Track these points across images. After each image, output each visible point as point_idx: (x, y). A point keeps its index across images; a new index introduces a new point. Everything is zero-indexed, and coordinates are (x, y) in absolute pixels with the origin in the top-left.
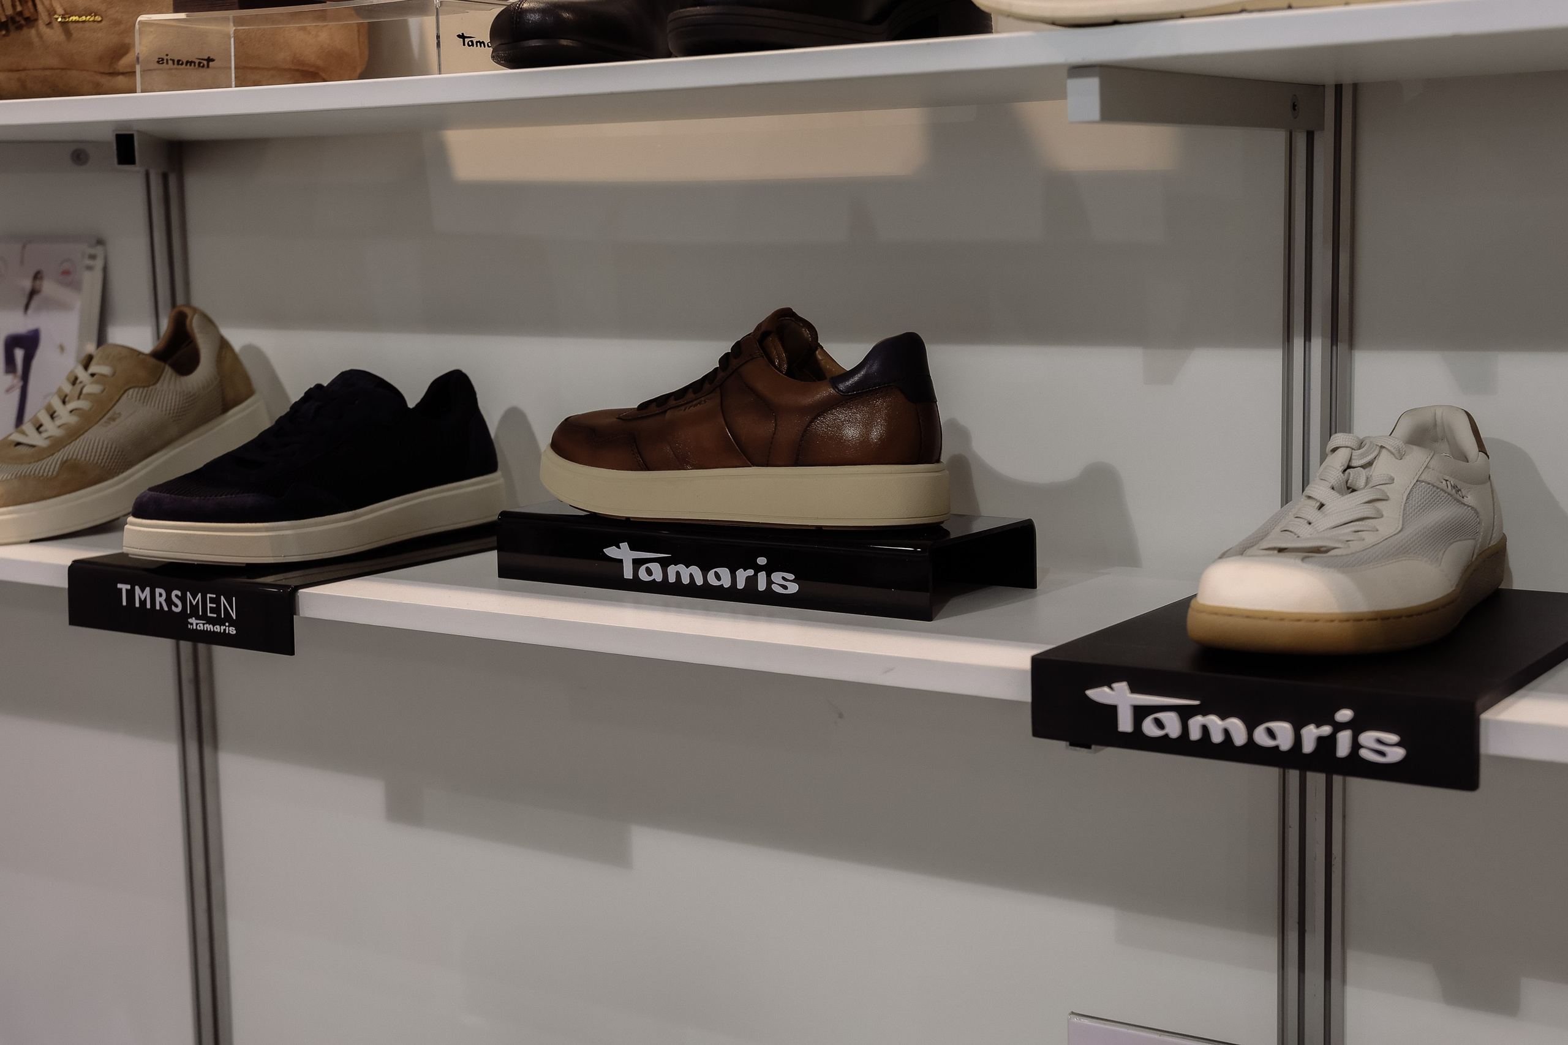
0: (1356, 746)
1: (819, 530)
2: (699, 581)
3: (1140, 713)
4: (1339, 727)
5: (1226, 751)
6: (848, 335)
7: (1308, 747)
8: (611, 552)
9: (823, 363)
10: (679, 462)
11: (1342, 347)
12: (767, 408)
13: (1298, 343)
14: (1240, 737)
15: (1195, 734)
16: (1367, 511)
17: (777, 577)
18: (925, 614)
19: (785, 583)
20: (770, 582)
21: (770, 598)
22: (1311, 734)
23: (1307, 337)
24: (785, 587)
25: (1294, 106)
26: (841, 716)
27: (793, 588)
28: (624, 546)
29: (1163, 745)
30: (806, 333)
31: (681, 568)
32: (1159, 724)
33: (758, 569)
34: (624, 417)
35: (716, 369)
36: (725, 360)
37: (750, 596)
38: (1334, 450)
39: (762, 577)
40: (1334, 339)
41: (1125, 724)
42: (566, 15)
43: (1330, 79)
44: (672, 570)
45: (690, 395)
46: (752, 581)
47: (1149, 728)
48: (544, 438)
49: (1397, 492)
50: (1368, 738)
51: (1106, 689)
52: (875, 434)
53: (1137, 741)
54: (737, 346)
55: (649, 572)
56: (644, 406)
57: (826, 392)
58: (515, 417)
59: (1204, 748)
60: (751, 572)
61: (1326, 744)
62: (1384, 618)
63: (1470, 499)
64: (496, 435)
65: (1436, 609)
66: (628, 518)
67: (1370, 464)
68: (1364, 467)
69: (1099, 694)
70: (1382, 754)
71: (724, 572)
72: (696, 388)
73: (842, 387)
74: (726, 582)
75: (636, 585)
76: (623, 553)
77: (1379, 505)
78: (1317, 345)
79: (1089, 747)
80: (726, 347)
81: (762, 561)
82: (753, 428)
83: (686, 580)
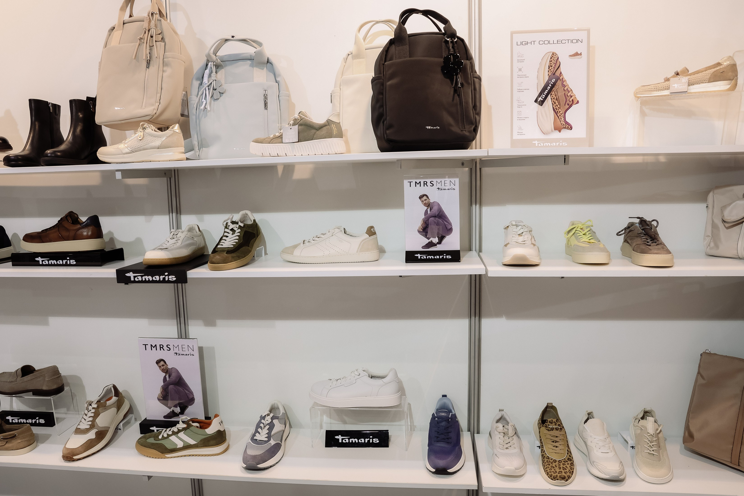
0: (169, 278)
1: (79, 252)
2: (56, 263)
3: (135, 277)
4: (166, 276)
5: (149, 282)
6: (83, 216)
7: (161, 279)
8: (37, 259)
9: (80, 221)
10: (50, 241)
11: (179, 215)
12: (68, 230)
13: (171, 214)
14: (151, 279)
15: (144, 280)
16: (176, 242)
17: (71, 261)
18: (100, 265)
19: (73, 262)
20: (70, 262)
21: (70, 265)
22: (162, 277)
23: (172, 213)
24: (73, 263)
25: (165, 174)
26: (92, 290)
27: (75, 263)
28: (40, 258)
29: (139, 282)
30: (76, 215)
31: (52, 261)
32: (138, 278)
33: (67, 260)
34: (38, 233)
35: (57, 223)
36: (59, 221)
37: (66, 265)
38: (171, 232)
39: (68, 261)
40: (177, 214)
41: (132, 279)
42: (19, 157)
43: (173, 169)
44: (50, 262)
45: (52, 228)
46: (66, 262)
47: (136, 279)
48: (22, 238)
49: (181, 239)
50: (170, 277)
51: (129, 274)
52: (90, 233)
53: (134, 282)
54: (61, 219)
55: (45, 262)
56: (42, 231)
57: (79, 226)
58: (15, 235)
59: (145, 282)
60: (66, 261)
61: (164, 278)
62: (175, 259)
63: (195, 239)
64: (11, 239)
65: (186, 257)
66: (40, 252)
67: (177, 234)
68: (176, 235)
69: (127, 275)
70: (172, 279)
71: (61, 261)
72: (53, 227)
73: (82, 225)
74: (61, 263)
75: (43, 265)
76: (39, 259)
77: (178, 241)
78: (174, 214)
79: (128, 284)
80: (59, 219)
81: (68, 258)
82: (65, 234)
83: (53, 263)
